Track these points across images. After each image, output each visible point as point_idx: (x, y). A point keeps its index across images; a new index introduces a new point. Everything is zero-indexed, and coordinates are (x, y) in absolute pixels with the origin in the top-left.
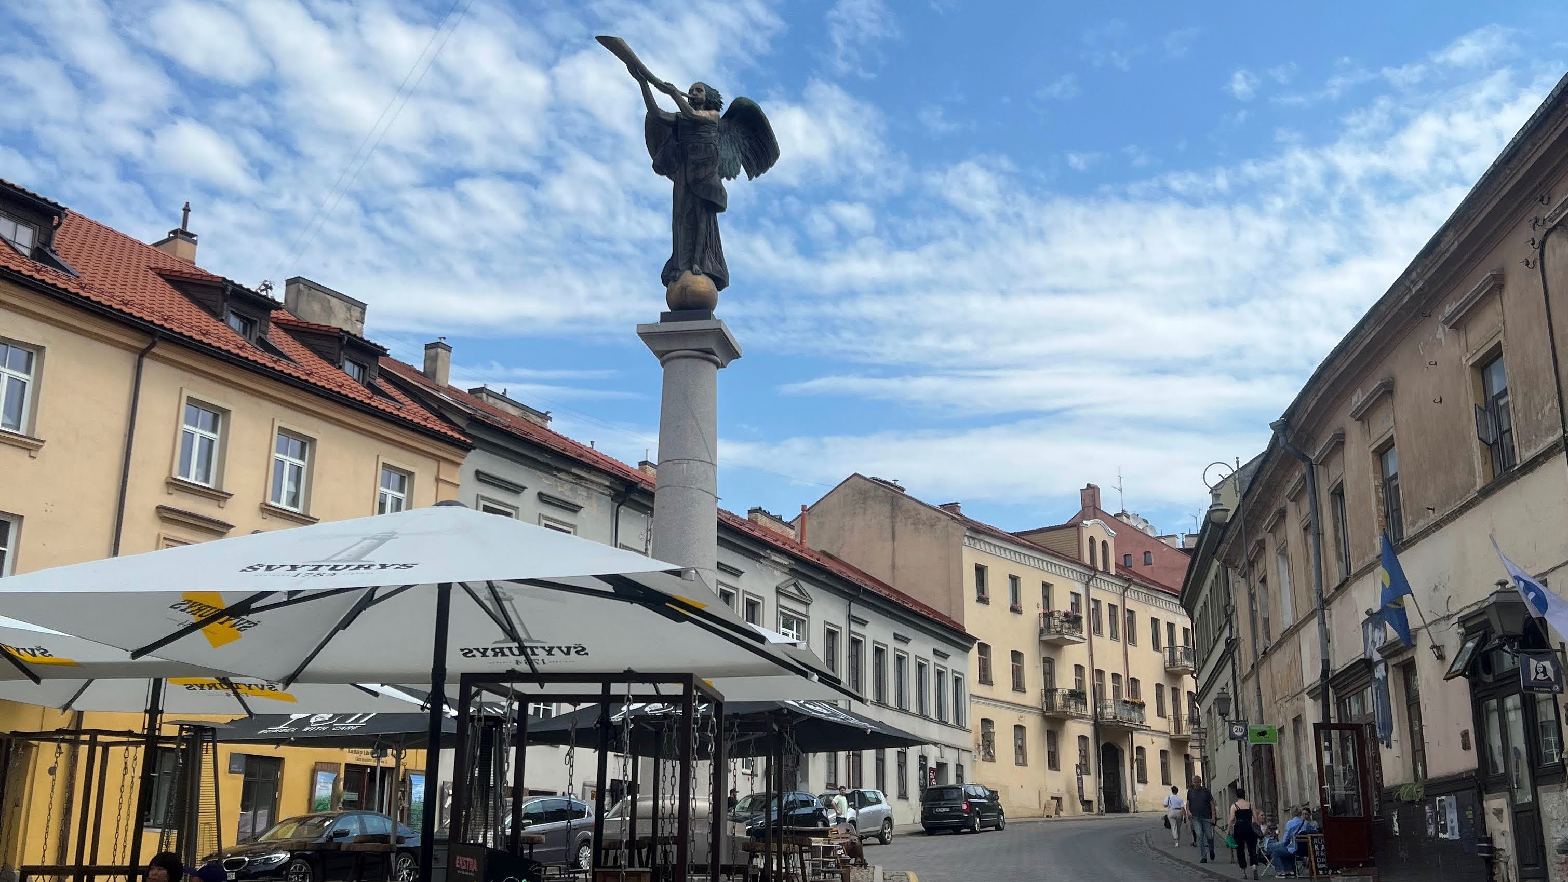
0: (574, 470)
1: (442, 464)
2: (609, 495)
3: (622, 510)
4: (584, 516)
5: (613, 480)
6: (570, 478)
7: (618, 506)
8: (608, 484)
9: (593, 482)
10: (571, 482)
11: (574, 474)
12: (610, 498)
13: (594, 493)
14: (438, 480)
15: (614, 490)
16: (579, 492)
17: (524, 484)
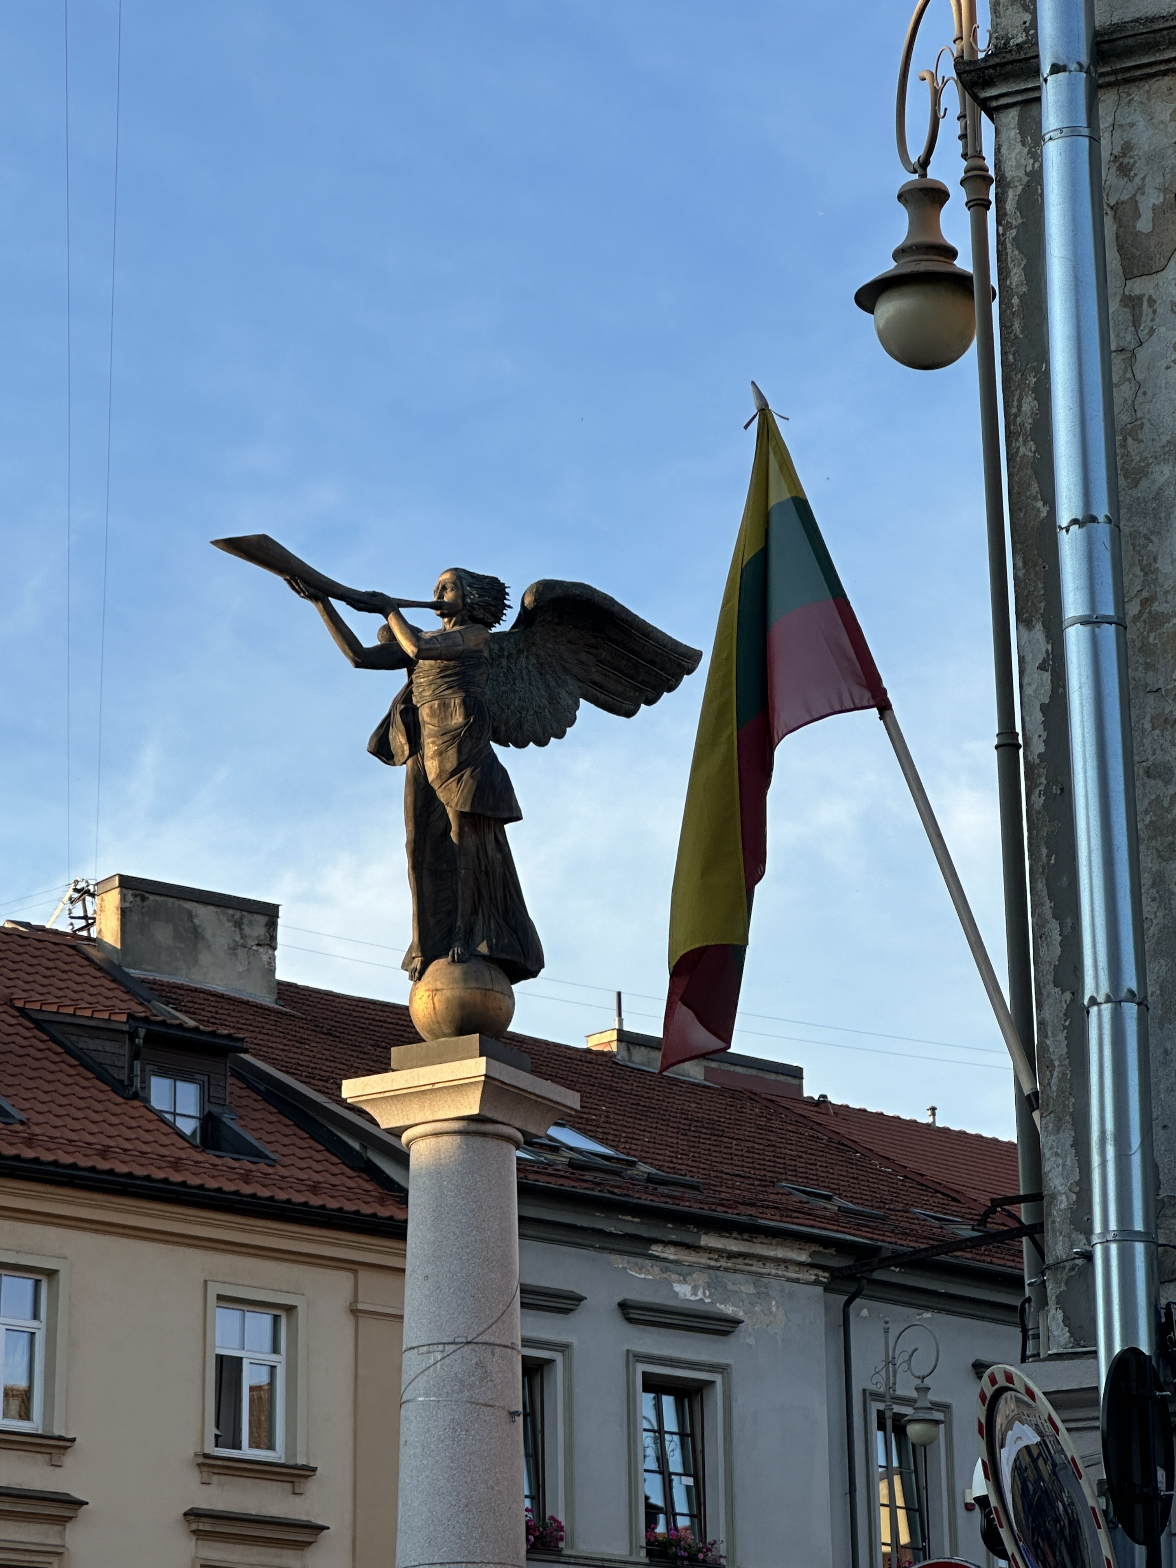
0: (708, 1240)
1: (365, 1276)
2: (816, 1282)
3: (862, 1309)
4: (751, 1341)
5: (815, 1248)
6: (702, 1259)
7: (848, 1304)
8: (803, 1257)
9: (763, 1259)
10: (710, 1267)
11: (711, 1250)
12: (820, 1289)
13: (775, 1283)
14: (355, 1312)
15: (824, 1268)
16: (730, 1286)
17: (579, 1291)
